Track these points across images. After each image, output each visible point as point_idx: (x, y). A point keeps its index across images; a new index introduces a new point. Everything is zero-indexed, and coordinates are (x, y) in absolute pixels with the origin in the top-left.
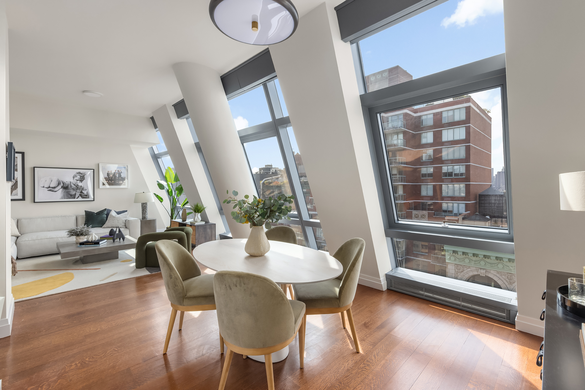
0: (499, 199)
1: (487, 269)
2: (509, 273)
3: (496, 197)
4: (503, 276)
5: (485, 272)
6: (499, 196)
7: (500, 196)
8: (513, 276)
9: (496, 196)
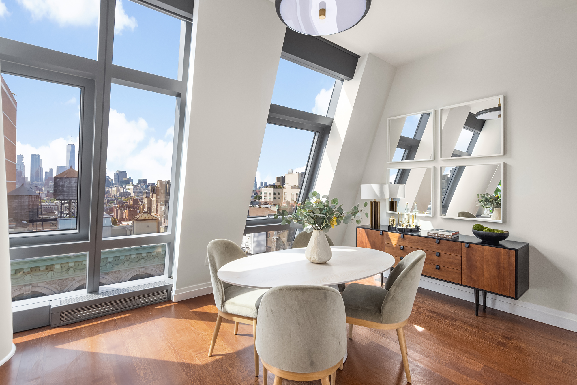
0: (33, 200)
1: (34, 283)
2: (59, 280)
3: (31, 198)
4: (53, 285)
5: (31, 288)
6: (33, 196)
7: (36, 196)
8: (64, 281)
9: (31, 196)
